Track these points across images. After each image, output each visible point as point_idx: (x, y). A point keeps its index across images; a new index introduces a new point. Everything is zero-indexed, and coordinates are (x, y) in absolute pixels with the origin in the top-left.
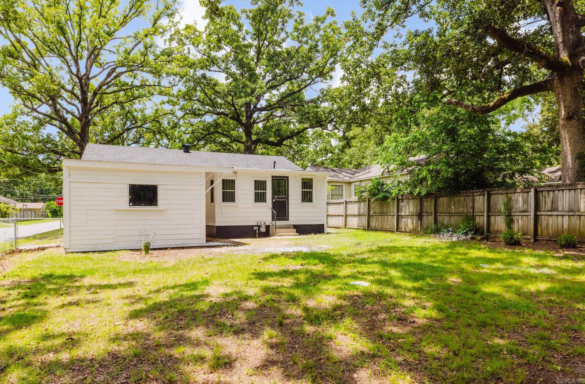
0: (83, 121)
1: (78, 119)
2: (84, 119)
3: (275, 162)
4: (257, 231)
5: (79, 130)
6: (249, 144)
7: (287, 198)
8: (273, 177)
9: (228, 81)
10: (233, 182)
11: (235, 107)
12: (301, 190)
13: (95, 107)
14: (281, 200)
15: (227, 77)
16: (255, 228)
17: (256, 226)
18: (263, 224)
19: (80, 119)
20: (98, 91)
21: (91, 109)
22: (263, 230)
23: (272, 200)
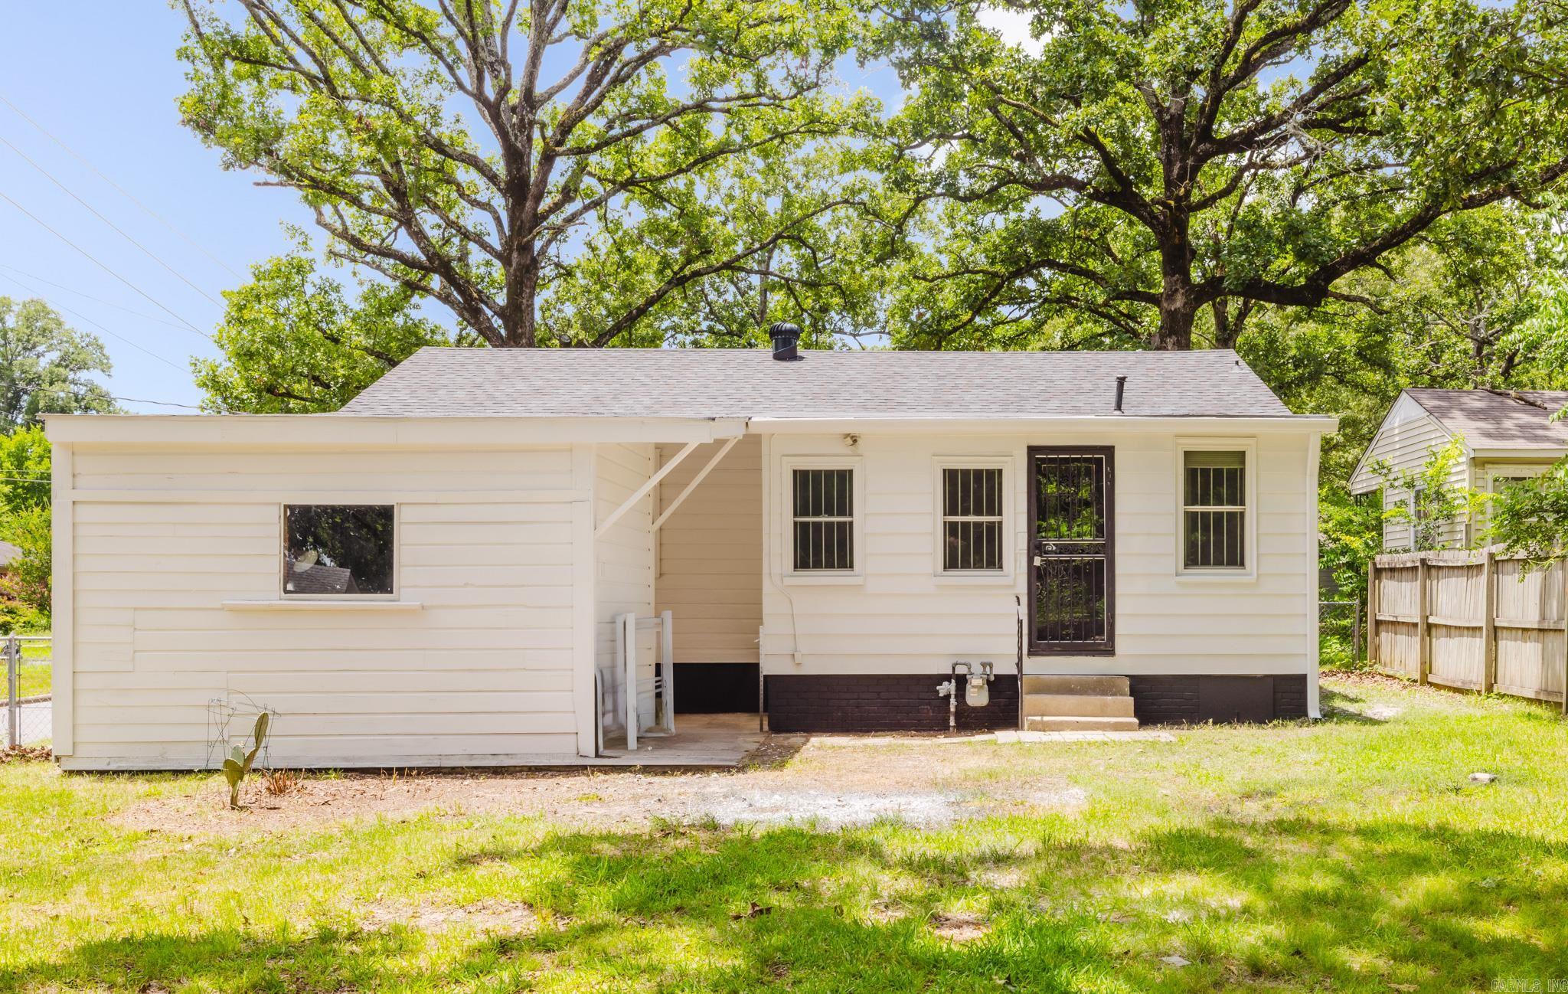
0: (514, 264)
1: (498, 256)
2: (515, 255)
3: (1121, 381)
4: (953, 701)
5: (501, 299)
6: (1179, 303)
7: (1109, 548)
8: (1032, 450)
9: (1047, 38)
10: (845, 478)
11: (1100, 148)
12: (1182, 508)
13: (556, 207)
14: (1077, 558)
15: (1040, 21)
16: (944, 689)
17: (947, 678)
18: (977, 669)
19: (504, 258)
20: (560, 143)
21: (538, 219)
22: (977, 697)
23: (1030, 560)
